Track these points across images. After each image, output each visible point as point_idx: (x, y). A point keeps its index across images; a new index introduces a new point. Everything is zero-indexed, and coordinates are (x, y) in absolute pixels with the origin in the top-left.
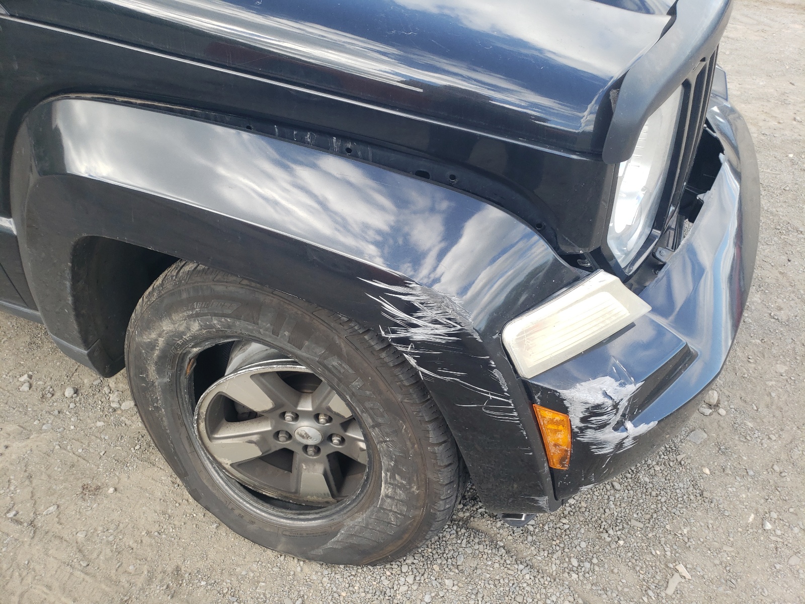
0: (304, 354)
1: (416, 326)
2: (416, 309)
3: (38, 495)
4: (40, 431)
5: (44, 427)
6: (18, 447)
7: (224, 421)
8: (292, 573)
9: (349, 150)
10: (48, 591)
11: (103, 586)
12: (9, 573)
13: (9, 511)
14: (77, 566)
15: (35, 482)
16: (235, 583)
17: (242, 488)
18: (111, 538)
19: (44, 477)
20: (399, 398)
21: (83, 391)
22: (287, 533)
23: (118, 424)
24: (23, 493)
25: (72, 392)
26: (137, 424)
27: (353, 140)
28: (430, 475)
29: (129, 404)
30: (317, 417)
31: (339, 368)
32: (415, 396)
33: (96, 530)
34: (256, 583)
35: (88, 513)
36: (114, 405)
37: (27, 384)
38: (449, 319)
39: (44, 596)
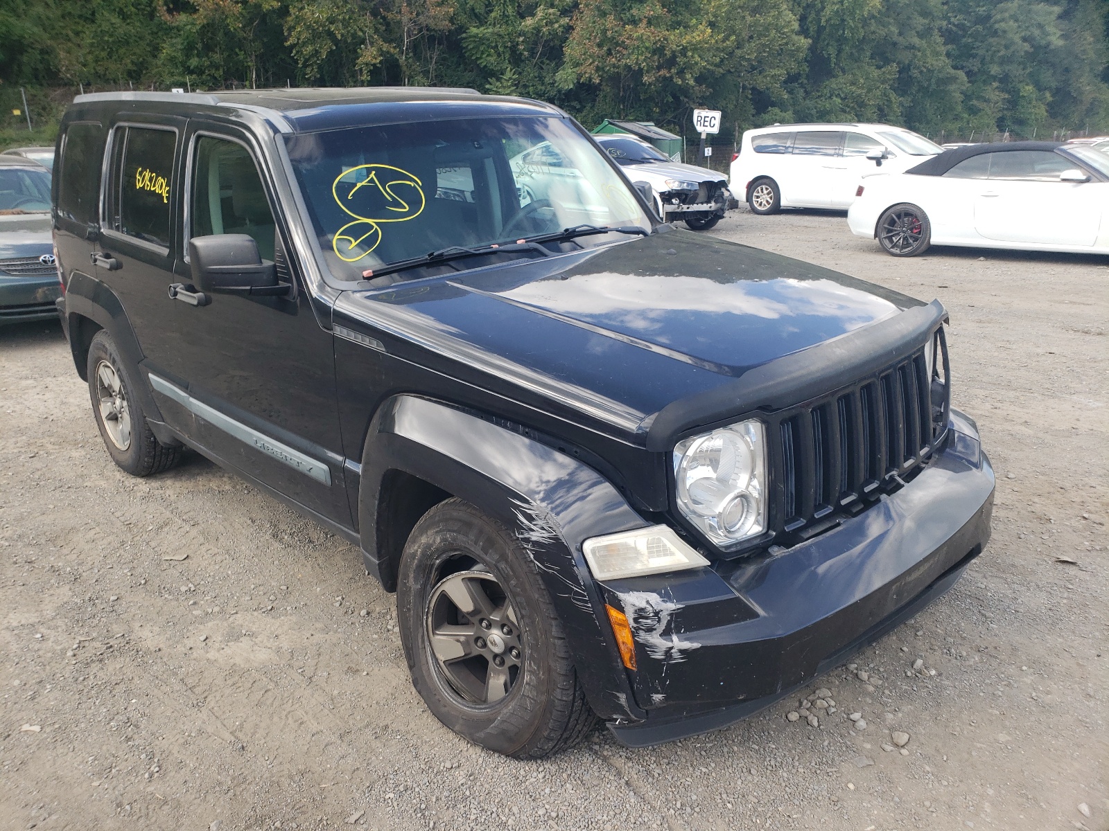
0: (488, 559)
1: (533, 530)
2: (534, 519)
3: (319, 665)
4: (336, 632)
5: (339, 630)
6: (319, 637)
7: (446, 623)
8: (460, 750)
9: (527, 433)
10: (305, 715)
11: (338, 721)
12: (287, 699)
13: (301, 668)
14: (327, 707)
15: (321, 658)
16: (419, 744)
17: (446, 683)
18: (353, 699)
19: (328, 657)
20: (536, 596)
21: (373, 615)
22: (464, 717)
23: (387, 639)
24: (311, 662)
25: (366, 613)
26: (399, 642)
27: (529, 427)
28: (552, 664)
29: (397, 629)
30: (503, 626)
31: (505, 569)
32: (546, 597)
33: (346, 692)
34: (433, 747)
35: (345, 682)
36: (389, 627)
37: (339, 602)
38: (550, 527)
39: (302, 716)
